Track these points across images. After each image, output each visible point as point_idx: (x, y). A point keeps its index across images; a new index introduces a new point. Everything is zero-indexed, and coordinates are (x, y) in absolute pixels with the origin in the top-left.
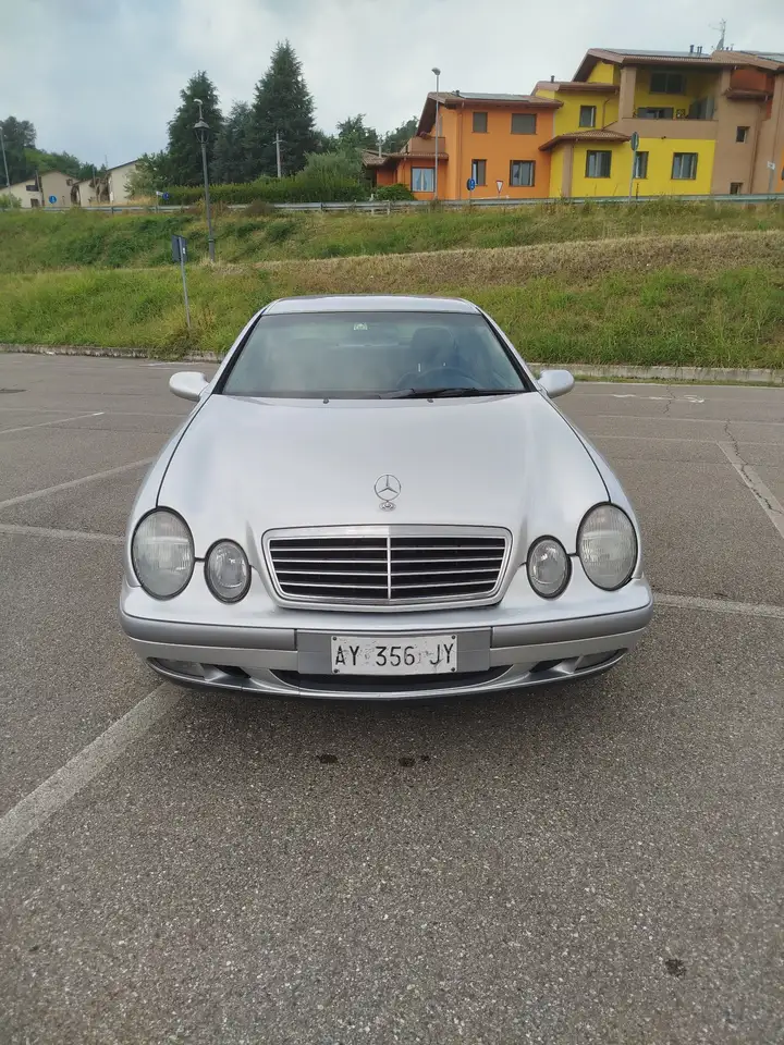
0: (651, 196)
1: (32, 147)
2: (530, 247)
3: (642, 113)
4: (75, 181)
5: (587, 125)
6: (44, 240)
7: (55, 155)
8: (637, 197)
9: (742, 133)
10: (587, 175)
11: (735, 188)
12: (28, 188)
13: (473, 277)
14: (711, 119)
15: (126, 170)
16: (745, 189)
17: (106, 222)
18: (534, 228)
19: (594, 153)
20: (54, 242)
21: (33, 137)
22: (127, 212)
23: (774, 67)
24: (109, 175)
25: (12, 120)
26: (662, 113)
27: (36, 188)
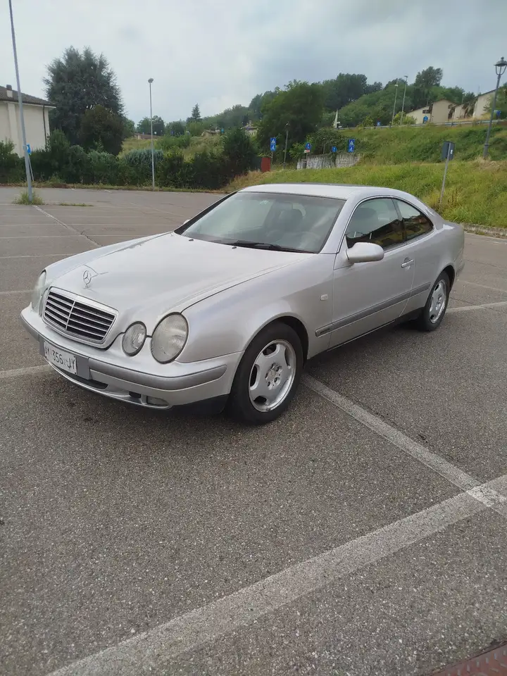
1: (438, 85)
4: (454, 105)
6: (404, 145)
7: (450, 89)
12: (424, 112)
15: (488, 96)
17: (445, 132)
20: (409, 146)
21: (440, 78)
22: (460, 125)
24: (477, 100)
25: (431, 68)
27: (430, 111)
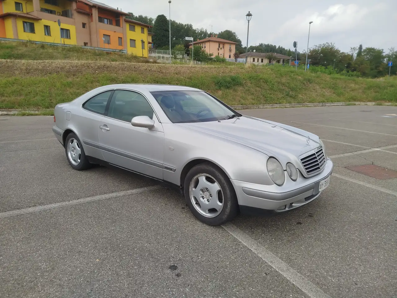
0: (70, 45)
2: (42, 61)
3: (43, 10)
5: (19, 10)
8: (64, 44)
9: (84, 25)
10: (24, 31)
11: (86, 44)
13: (17, 72)
14: (72, 18)
16: (89, 44)
18: (20, 52)
19: (26, 22)
23: (92, 5)
26: (51, 12)
